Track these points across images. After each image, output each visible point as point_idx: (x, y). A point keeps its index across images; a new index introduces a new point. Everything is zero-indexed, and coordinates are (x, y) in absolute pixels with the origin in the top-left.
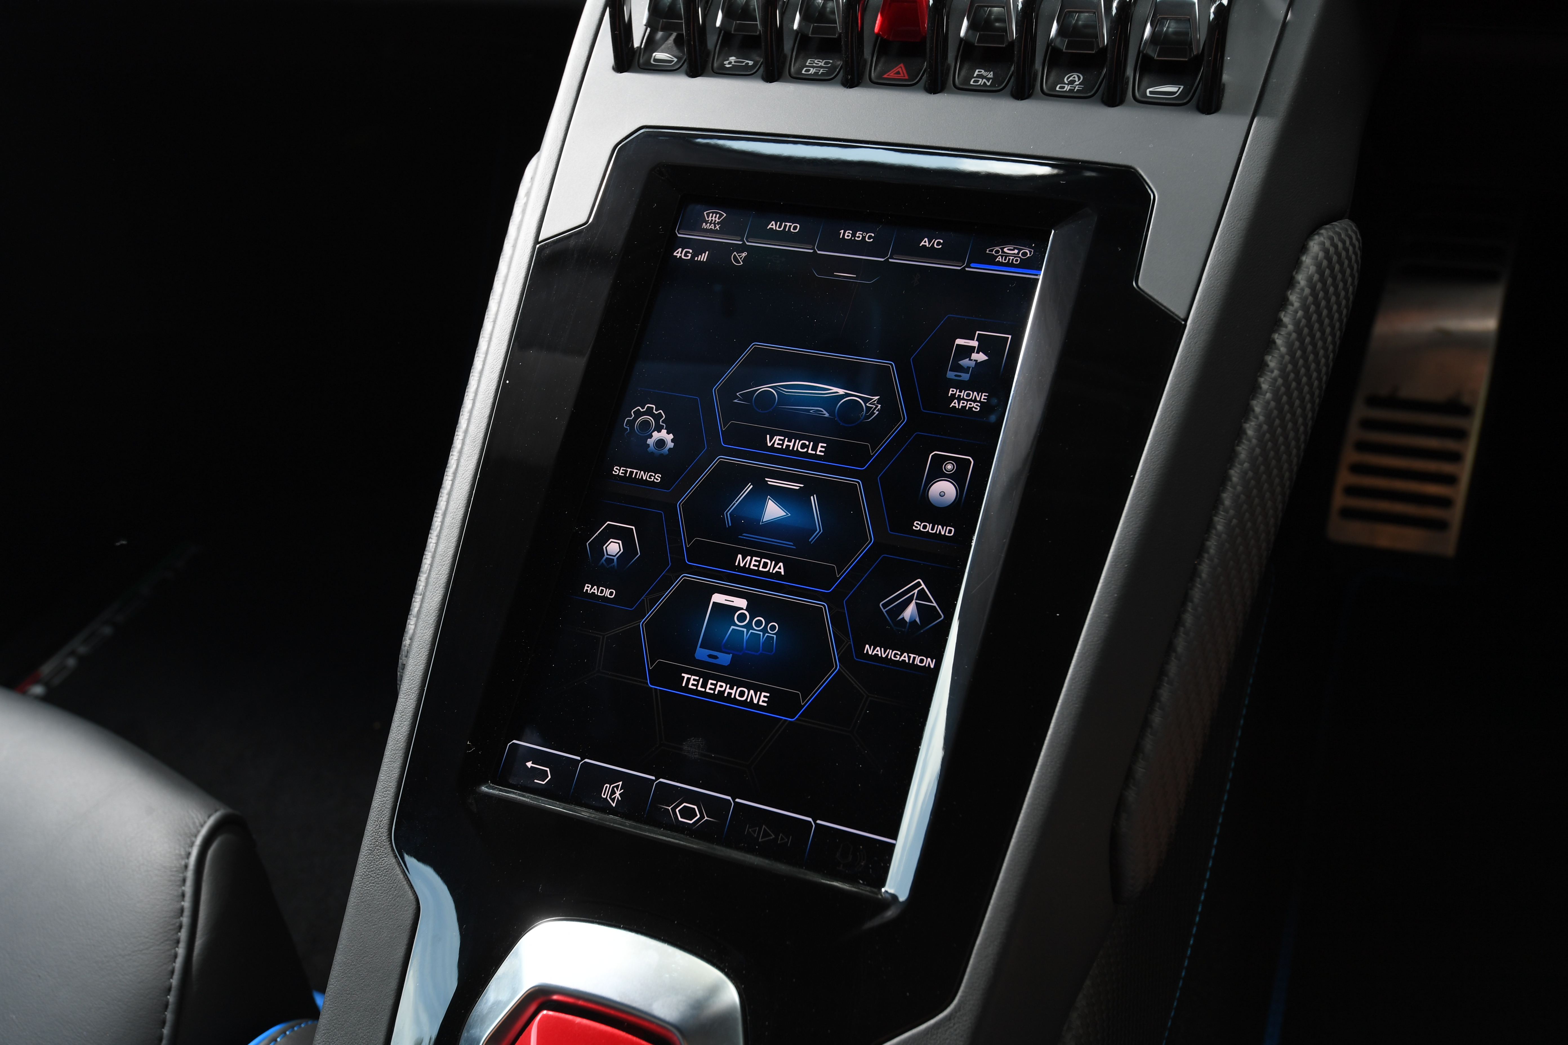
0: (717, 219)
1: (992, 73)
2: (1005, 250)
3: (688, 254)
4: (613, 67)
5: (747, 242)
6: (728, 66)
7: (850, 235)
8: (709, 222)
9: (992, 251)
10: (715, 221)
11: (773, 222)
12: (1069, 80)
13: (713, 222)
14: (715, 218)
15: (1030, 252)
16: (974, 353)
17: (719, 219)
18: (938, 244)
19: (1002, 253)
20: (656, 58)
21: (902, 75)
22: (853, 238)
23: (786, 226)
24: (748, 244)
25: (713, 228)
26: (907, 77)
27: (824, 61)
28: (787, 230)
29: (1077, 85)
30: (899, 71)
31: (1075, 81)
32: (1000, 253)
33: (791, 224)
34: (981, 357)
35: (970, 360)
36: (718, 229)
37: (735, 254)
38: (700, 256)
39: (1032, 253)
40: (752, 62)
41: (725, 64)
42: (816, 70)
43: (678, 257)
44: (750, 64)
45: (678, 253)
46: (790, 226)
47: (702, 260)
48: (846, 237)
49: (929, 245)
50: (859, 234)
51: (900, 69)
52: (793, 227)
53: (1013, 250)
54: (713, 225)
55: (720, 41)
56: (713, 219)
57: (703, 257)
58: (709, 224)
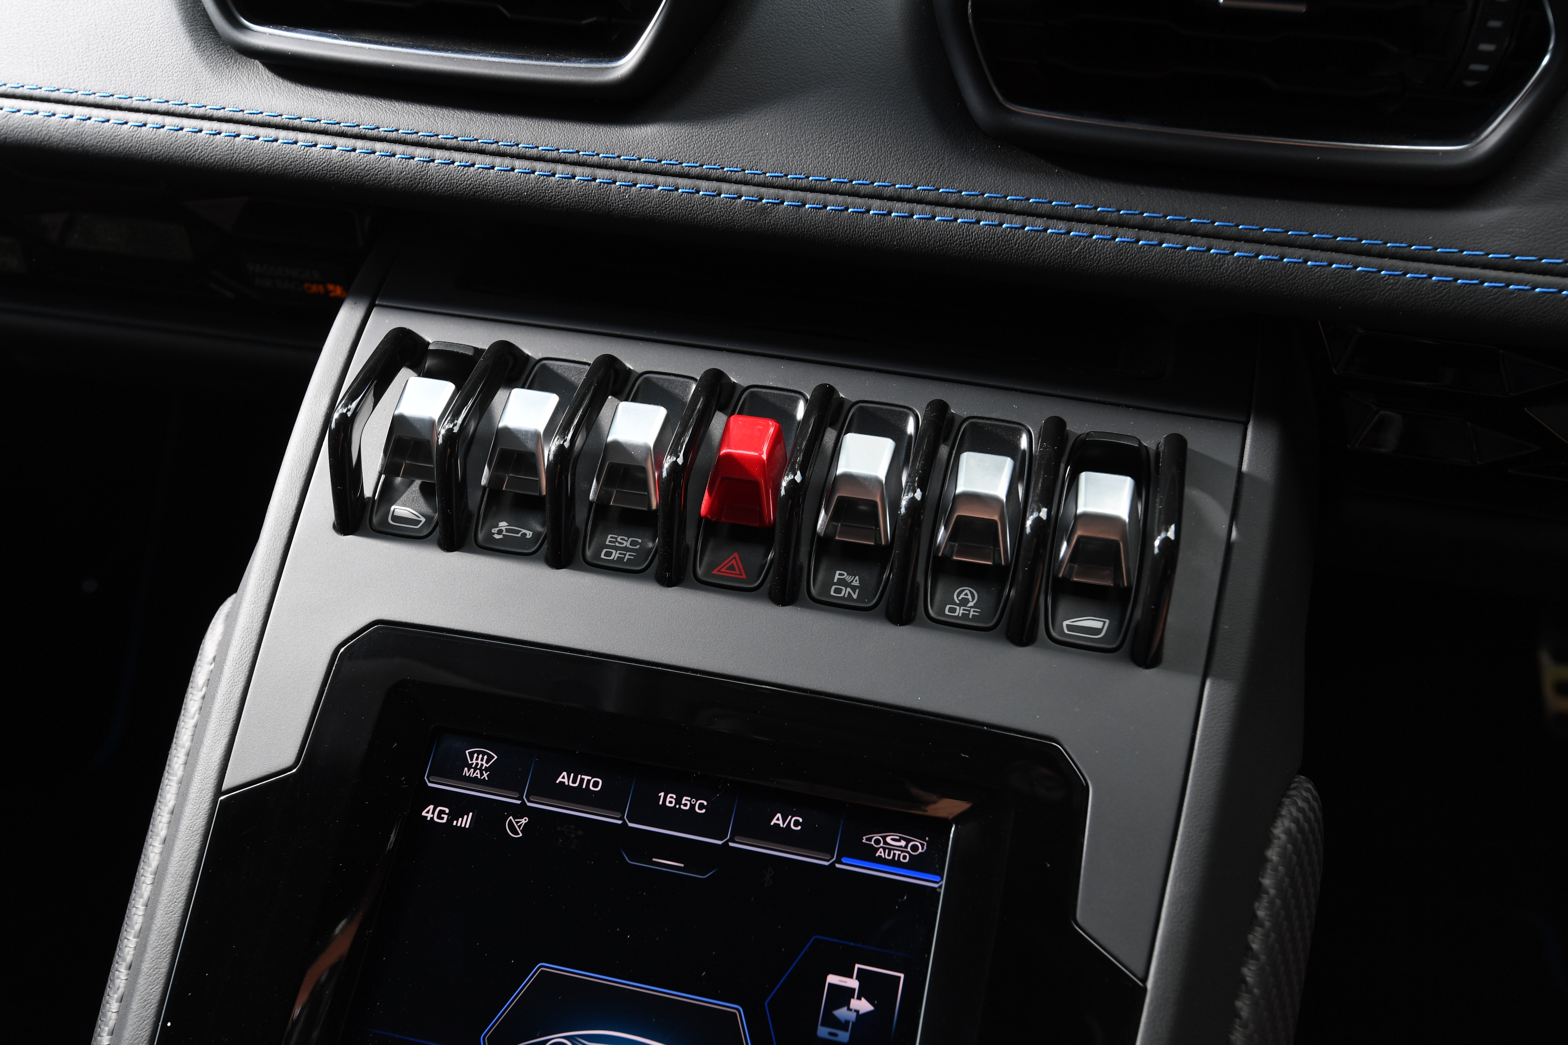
0: (484, 763)
1: (857, 578)
2: (888, 840)
3: (443, 816)
4: (334, 525)
5: (528, 802)
6: (497, 537)
7: (674, 801)
8: (473, 766)
9: (870, 839)
10: (482, 765)
11: (565, 774)
12: (960, 598)
13: (478, 767)
14: (480, 761)
15: (922, 845)
16: (853, 998)
17: (487, 762)
18: (797, 823)
19: (883, 844)
20: (395, 514)
21: (738, 572)
22: (677, 806)
23: (582, 780)
24: (529, 804)
25: (479, 776)
26: (744, 576)
27: (631, 539)
28: (584, 787)
29: (971, 607)
30: (732, 565)
31: (967, 601)
32: (882, 844)
33: (590, 778)
34: (863, 1006)
35: (849, 1009)
36: (487, 779)
37: (511, 819)
38: (460, 819)
39: (925, 848)
40: (531, 533)
41: (494, 534)
42: (620, 554)
43: (429, 819)
44: (528, 537)
45: (428, 812)
46: (589, 781)
47: (463, 826)
48: (668, 804)
49: (783, 824)
50: (686, 800)
51: (734, 560)
52: (593, 783)
53: (899, 841)
54: (478, 771)
55: (485, 499)
56: (479, 762)
57: (465, 821)
58: (472, 770)
